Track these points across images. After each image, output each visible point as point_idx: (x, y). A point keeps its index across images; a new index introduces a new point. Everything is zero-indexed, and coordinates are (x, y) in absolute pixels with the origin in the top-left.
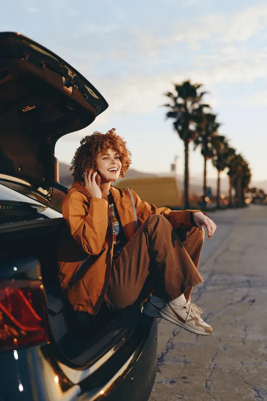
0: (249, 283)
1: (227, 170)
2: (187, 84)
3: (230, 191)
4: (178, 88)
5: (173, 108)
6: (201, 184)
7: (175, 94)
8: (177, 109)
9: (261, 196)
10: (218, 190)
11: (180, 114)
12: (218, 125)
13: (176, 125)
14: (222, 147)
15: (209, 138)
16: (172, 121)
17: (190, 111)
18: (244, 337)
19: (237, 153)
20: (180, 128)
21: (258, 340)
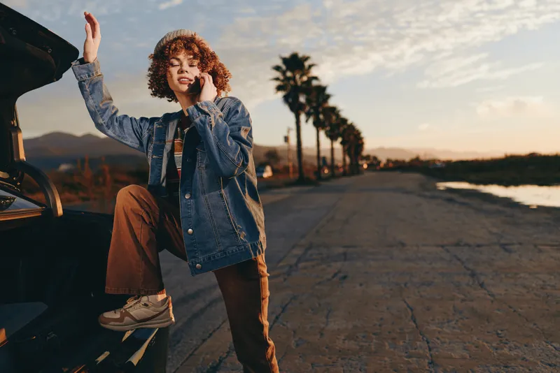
0: (345, 257)
1: (340, 140)
2: (294, 56)
3: (344, 160)
4: (285, 61)
5: (282, 81)
6: (315, 153)
7: (284, 67)
8: (286, 82)
9: (375, 162)
10: (333, 159)
11: (289, 87)
12: (328, 97)
13: (286, 98)
14: (334, 118)
15: (320, 110)
16: (281, 94)
17: (299, 83)
18: (322, 326)
19: (349, 122)
20: (290, 100)
21: (339, 329)
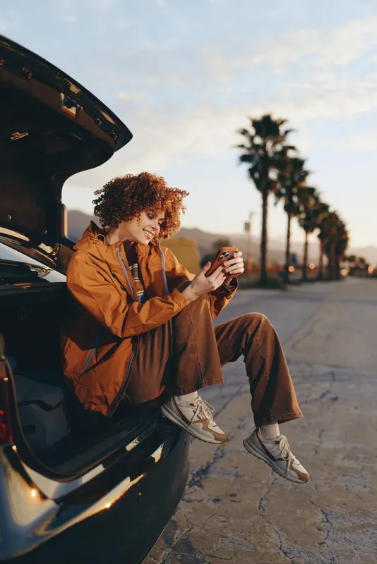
0: (333, 376)
1: (317, 231)
2: (267, 119)
3: (321, 259)
4: (255, 124)
5: (249, 149)
6: (283, 248)
7: (252, 131)
8: (253, 151)
9: (361, 266)
10: (306, 258)
11: (257, 158)
13: (252, 172)
14: (312, 202)
15: (295, 190)
16: (247, 166)
17: (271, 154)
18: (317, 444)
19: (331, 210)
20: (257, 175)
21: (335, 449)
